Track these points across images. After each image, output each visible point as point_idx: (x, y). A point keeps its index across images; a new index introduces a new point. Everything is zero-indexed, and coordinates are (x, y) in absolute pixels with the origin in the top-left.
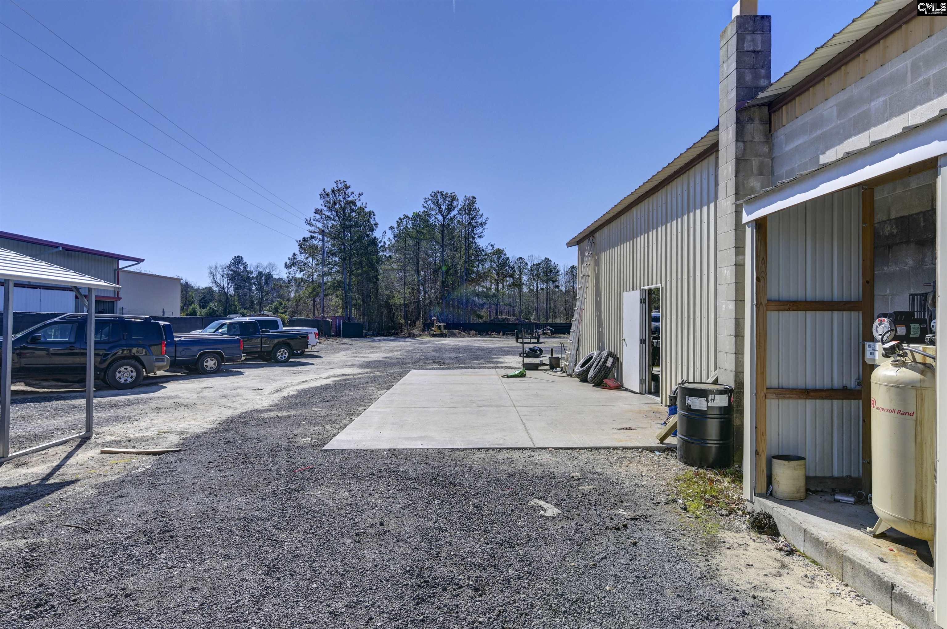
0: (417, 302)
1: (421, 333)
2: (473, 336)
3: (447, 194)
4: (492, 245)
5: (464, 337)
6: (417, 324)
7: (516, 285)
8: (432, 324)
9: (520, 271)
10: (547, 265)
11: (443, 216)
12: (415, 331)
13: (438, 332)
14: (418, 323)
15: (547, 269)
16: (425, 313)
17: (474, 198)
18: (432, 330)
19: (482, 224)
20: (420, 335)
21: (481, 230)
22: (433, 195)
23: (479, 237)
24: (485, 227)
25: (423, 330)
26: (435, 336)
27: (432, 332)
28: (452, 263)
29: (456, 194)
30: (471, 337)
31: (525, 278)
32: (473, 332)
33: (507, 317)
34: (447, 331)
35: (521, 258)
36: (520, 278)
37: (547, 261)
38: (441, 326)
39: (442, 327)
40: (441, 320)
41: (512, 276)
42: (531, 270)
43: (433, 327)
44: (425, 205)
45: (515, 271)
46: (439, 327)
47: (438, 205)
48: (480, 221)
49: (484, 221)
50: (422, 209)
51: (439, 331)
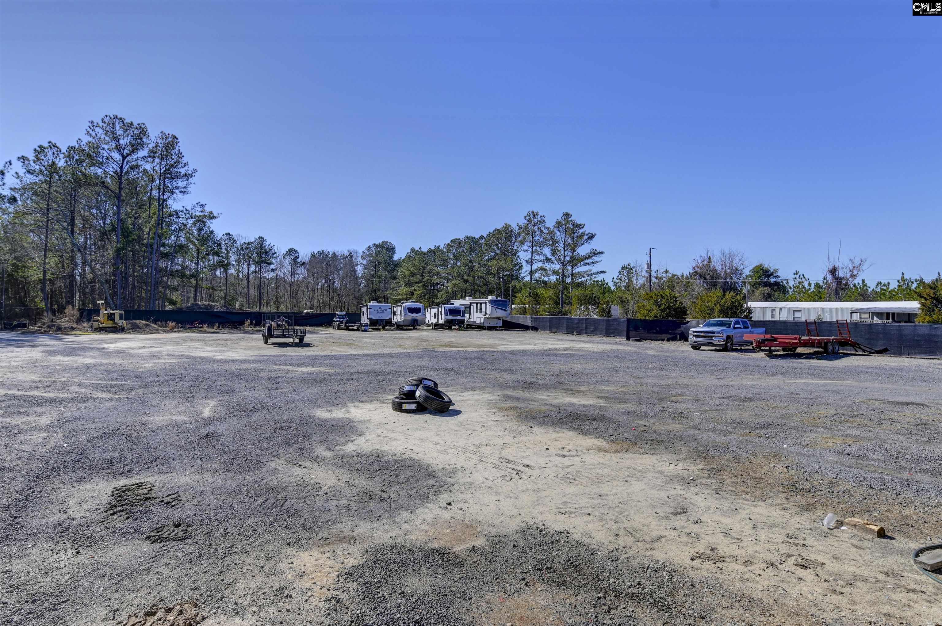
0: (70, 276)
1: (75, 326)
2: (172, 330)
3: (132, 124)
4: (202, 205)
5: (157, 332)
6: (66, 311)
7: (222, 265)
8: (97, 311)
9: (226, 250)
10: (261, 245)
11: (122, 155)
12: (64, 322)
13: (110, 324)
14: (69, 309)
15: (262, 249)
16: (84, 294)
17: (175, 137)
18: (97, 321)
19: (187, 176)
20: (73, 329)
21: (185, 183)
22: (106, 120)
23: (181, 192)
24: (190, 180)
25: (79, 321)
26: (100, 330)
27: (96, 325)
28: (134, 224)
29: (147, 125)
30: (167, 332)
31: (233, 259)
32: (171, 324)
33: (211, 303)
34: (124, 322)
35: (228, 234)
36: (228, 257)
37: (262, 240)
38: (114, 314)
39: (117, 318)
40: (113, 305)
41: (217, 254)
42: (242, 249)
43: (98, 315)
44: (91, 132)
45: (221, 249)
46: (111, 317)
47: (116, 139)
48: (183, 171)
49: (190, 173)
50: (86, 139)
51: (111, 322)
